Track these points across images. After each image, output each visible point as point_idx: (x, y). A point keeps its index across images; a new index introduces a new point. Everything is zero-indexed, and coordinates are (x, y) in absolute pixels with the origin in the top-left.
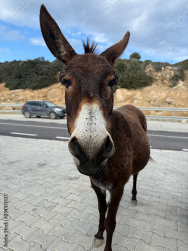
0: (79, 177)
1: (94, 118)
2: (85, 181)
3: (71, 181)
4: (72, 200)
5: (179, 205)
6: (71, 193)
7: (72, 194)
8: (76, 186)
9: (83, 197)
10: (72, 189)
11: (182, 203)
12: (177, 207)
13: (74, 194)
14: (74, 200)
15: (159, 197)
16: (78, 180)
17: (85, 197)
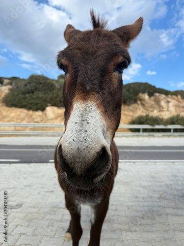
0: (22, 204)
1: (85, 123)
2: (31, 207)
3: (13, 210)
4: (21, 234)
5: (136, 214)
6: (17, 225)
7: (19, 227)
8: (20, 215)
9: (34, 228)
10: (17, 219)
11: (138, 211)
12: (136, 216)
13: (22, 226)
14: (24, 234)
15: (116, 210)
16: (22, 208)
17: (37, 227)
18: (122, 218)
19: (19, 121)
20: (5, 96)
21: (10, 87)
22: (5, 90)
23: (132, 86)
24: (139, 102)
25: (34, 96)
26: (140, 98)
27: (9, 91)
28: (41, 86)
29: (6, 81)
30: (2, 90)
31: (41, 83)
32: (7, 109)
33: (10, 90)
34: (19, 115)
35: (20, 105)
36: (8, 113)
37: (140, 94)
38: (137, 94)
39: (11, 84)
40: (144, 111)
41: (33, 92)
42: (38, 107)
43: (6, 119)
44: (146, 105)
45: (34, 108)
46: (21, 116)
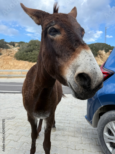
0: (15, 117)
2: (20, 119)
3: (9, 120)
5: (81, 126)
6: (9, 129)
8: (12, 123)
9: (18, 131)
10: (10, 125)
11: (83, 125)
12: (81, 128)
13: (12, 129)
14: (11, 134)
15: (69, 124)
16: (14, 119)
17: (20, 130)
18: (72, 128)
19: (24, 68)
20: (16, 53)
21: (19, 48)
22: (16, 50)
23: (95, 45)
24: (99, 56)
25: (32, 54)
26: (100, 53)
27: (18, 51)
28: (37, 47)
29: (16, 44)
30: (14, 50)
31: (36, 45)
32: (17, 61)
33: (19, 49)
34: (24, 65)
35: (24, 59)
36: (18, 64)
37: (100, 51)
38: (98, 51)
39: (19, 46)
40: (102, 61)
41: (32, 51)
42: (35, 60)
43: (16, 68)
44: (104, 58)
45: (33, 61)
46: (25, 66)
